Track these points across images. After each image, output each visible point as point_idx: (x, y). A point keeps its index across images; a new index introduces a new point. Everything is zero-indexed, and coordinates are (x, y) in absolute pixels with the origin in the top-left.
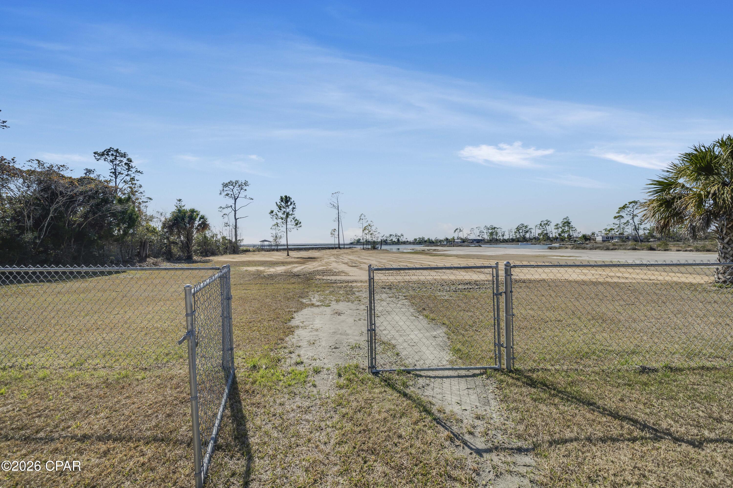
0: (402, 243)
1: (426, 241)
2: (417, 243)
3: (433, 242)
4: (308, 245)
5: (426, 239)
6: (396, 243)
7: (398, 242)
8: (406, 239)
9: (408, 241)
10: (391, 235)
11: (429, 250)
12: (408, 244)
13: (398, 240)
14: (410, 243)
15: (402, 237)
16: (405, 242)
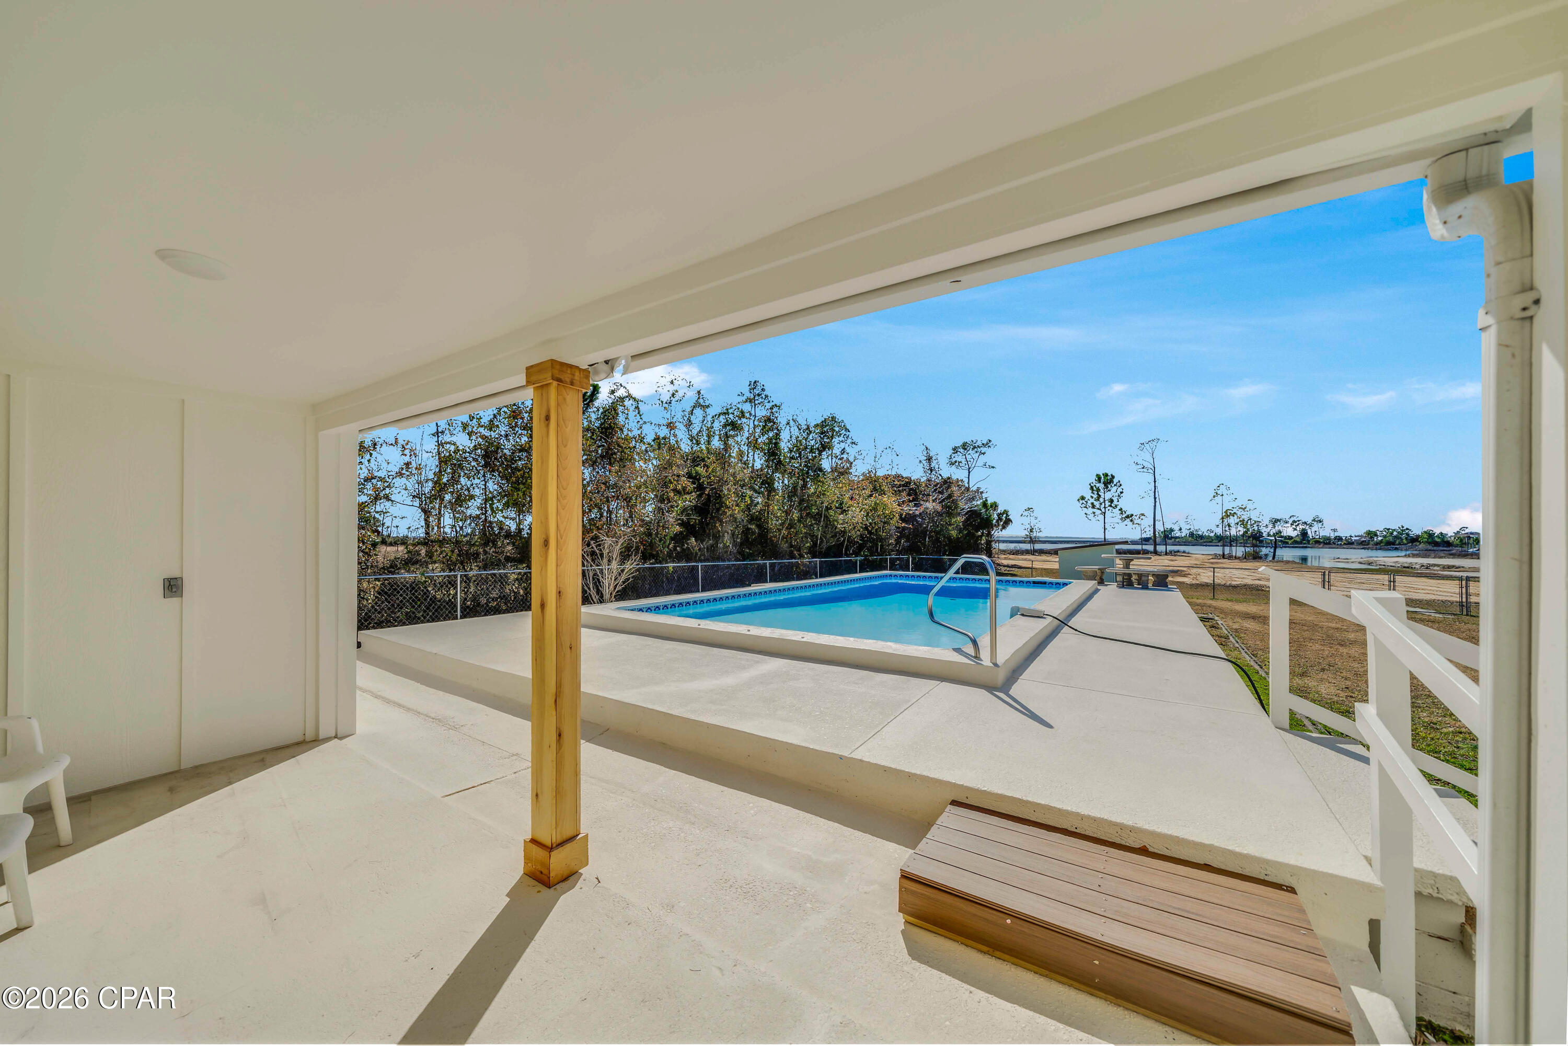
0: (1317, 542)
1: (1414, 540)
2: (1377, 544)
3: (1448, 544)
4: (1061, 542)
5: (1416, 531)
6: (1296, 542)
7: (1303, 540)
8: (1335, 530)
9: (1340, 539)
10: (1277, 521)
11: (1428, 567)
12: (1340, 546)
13: (1304, 534)
14: (1349, 543)
15: (1316, 527)
16: (1329, 538)
